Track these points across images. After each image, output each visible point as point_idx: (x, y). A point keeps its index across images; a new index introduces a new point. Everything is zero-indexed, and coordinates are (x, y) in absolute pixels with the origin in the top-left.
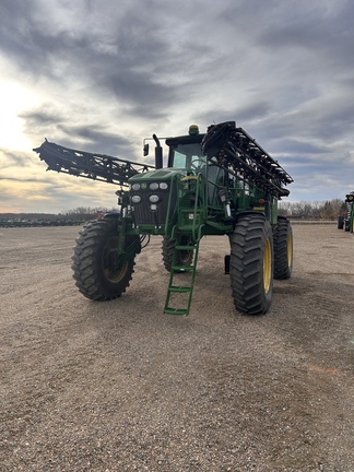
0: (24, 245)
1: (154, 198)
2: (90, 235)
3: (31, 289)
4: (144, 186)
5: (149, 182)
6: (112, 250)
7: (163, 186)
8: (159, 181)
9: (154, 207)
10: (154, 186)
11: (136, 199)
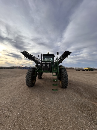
0: (3, 73)
1: (48, 65)
2: (30, 72)
3: (11, 84)
4: (46, 62)
5: (47, 62)
6: (34, 76)
7: (50, 63)
8: (49, 62)
9: (49, 67)
10: (48, 63)
11: (44, 65)
